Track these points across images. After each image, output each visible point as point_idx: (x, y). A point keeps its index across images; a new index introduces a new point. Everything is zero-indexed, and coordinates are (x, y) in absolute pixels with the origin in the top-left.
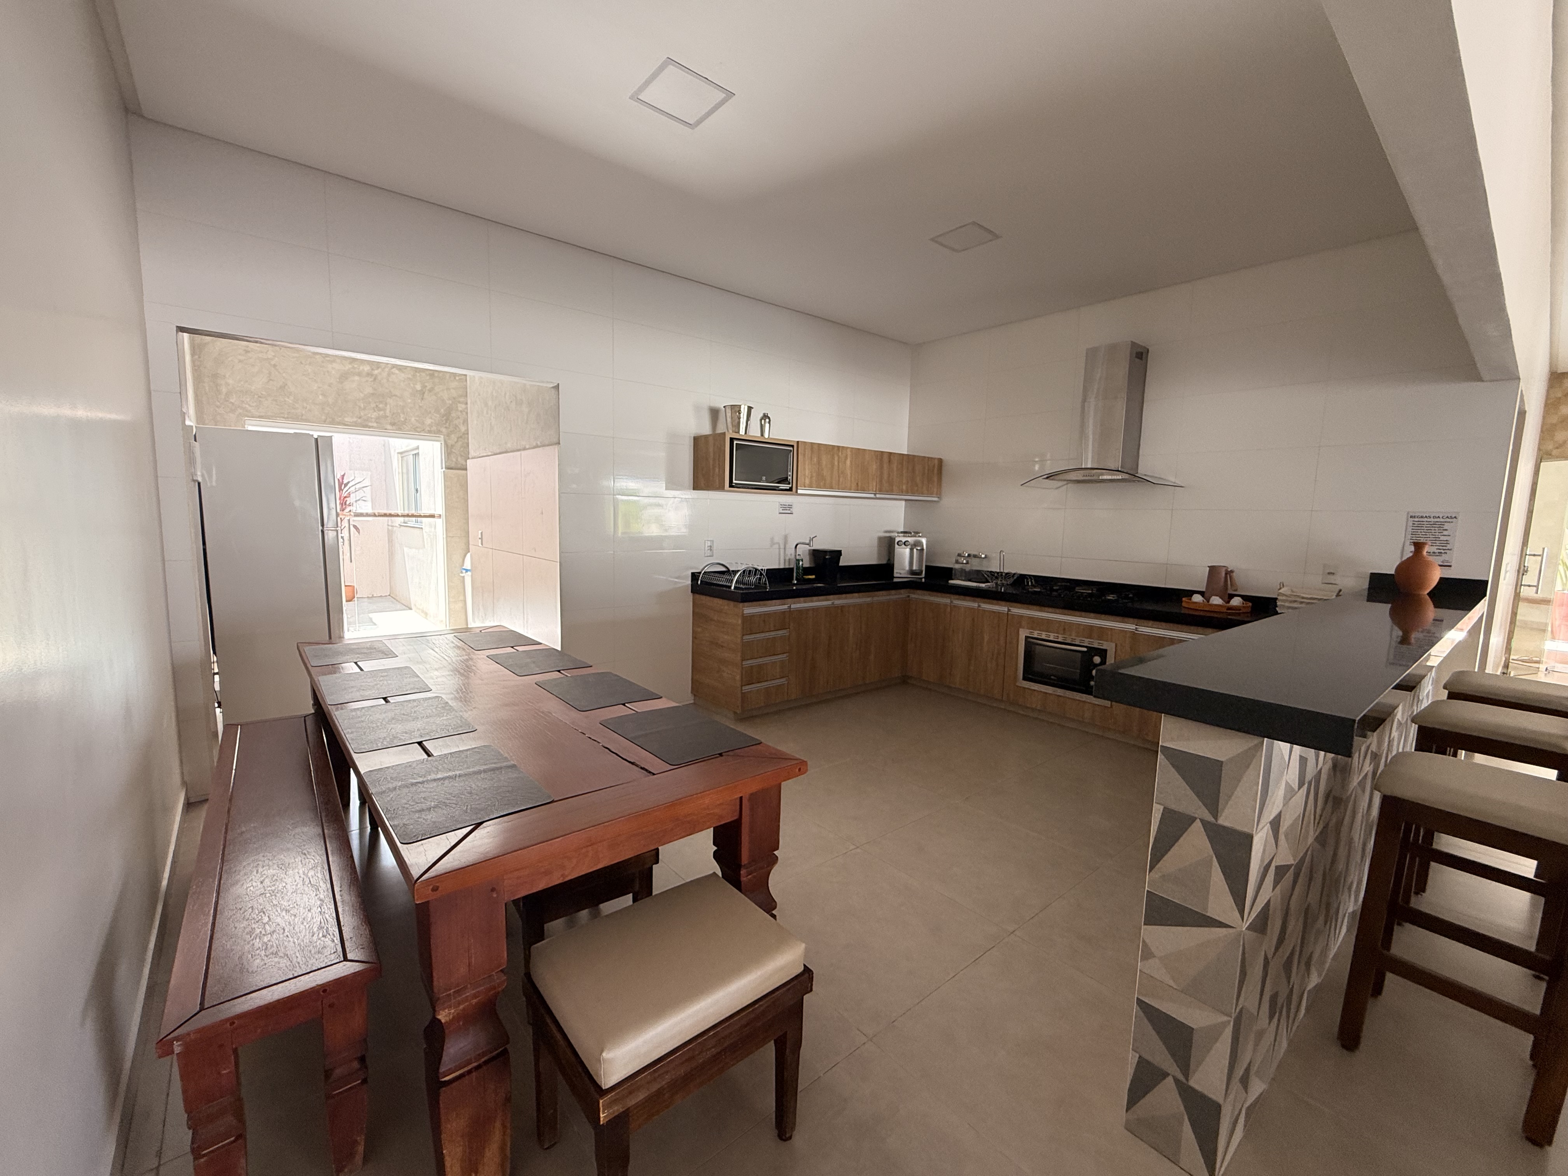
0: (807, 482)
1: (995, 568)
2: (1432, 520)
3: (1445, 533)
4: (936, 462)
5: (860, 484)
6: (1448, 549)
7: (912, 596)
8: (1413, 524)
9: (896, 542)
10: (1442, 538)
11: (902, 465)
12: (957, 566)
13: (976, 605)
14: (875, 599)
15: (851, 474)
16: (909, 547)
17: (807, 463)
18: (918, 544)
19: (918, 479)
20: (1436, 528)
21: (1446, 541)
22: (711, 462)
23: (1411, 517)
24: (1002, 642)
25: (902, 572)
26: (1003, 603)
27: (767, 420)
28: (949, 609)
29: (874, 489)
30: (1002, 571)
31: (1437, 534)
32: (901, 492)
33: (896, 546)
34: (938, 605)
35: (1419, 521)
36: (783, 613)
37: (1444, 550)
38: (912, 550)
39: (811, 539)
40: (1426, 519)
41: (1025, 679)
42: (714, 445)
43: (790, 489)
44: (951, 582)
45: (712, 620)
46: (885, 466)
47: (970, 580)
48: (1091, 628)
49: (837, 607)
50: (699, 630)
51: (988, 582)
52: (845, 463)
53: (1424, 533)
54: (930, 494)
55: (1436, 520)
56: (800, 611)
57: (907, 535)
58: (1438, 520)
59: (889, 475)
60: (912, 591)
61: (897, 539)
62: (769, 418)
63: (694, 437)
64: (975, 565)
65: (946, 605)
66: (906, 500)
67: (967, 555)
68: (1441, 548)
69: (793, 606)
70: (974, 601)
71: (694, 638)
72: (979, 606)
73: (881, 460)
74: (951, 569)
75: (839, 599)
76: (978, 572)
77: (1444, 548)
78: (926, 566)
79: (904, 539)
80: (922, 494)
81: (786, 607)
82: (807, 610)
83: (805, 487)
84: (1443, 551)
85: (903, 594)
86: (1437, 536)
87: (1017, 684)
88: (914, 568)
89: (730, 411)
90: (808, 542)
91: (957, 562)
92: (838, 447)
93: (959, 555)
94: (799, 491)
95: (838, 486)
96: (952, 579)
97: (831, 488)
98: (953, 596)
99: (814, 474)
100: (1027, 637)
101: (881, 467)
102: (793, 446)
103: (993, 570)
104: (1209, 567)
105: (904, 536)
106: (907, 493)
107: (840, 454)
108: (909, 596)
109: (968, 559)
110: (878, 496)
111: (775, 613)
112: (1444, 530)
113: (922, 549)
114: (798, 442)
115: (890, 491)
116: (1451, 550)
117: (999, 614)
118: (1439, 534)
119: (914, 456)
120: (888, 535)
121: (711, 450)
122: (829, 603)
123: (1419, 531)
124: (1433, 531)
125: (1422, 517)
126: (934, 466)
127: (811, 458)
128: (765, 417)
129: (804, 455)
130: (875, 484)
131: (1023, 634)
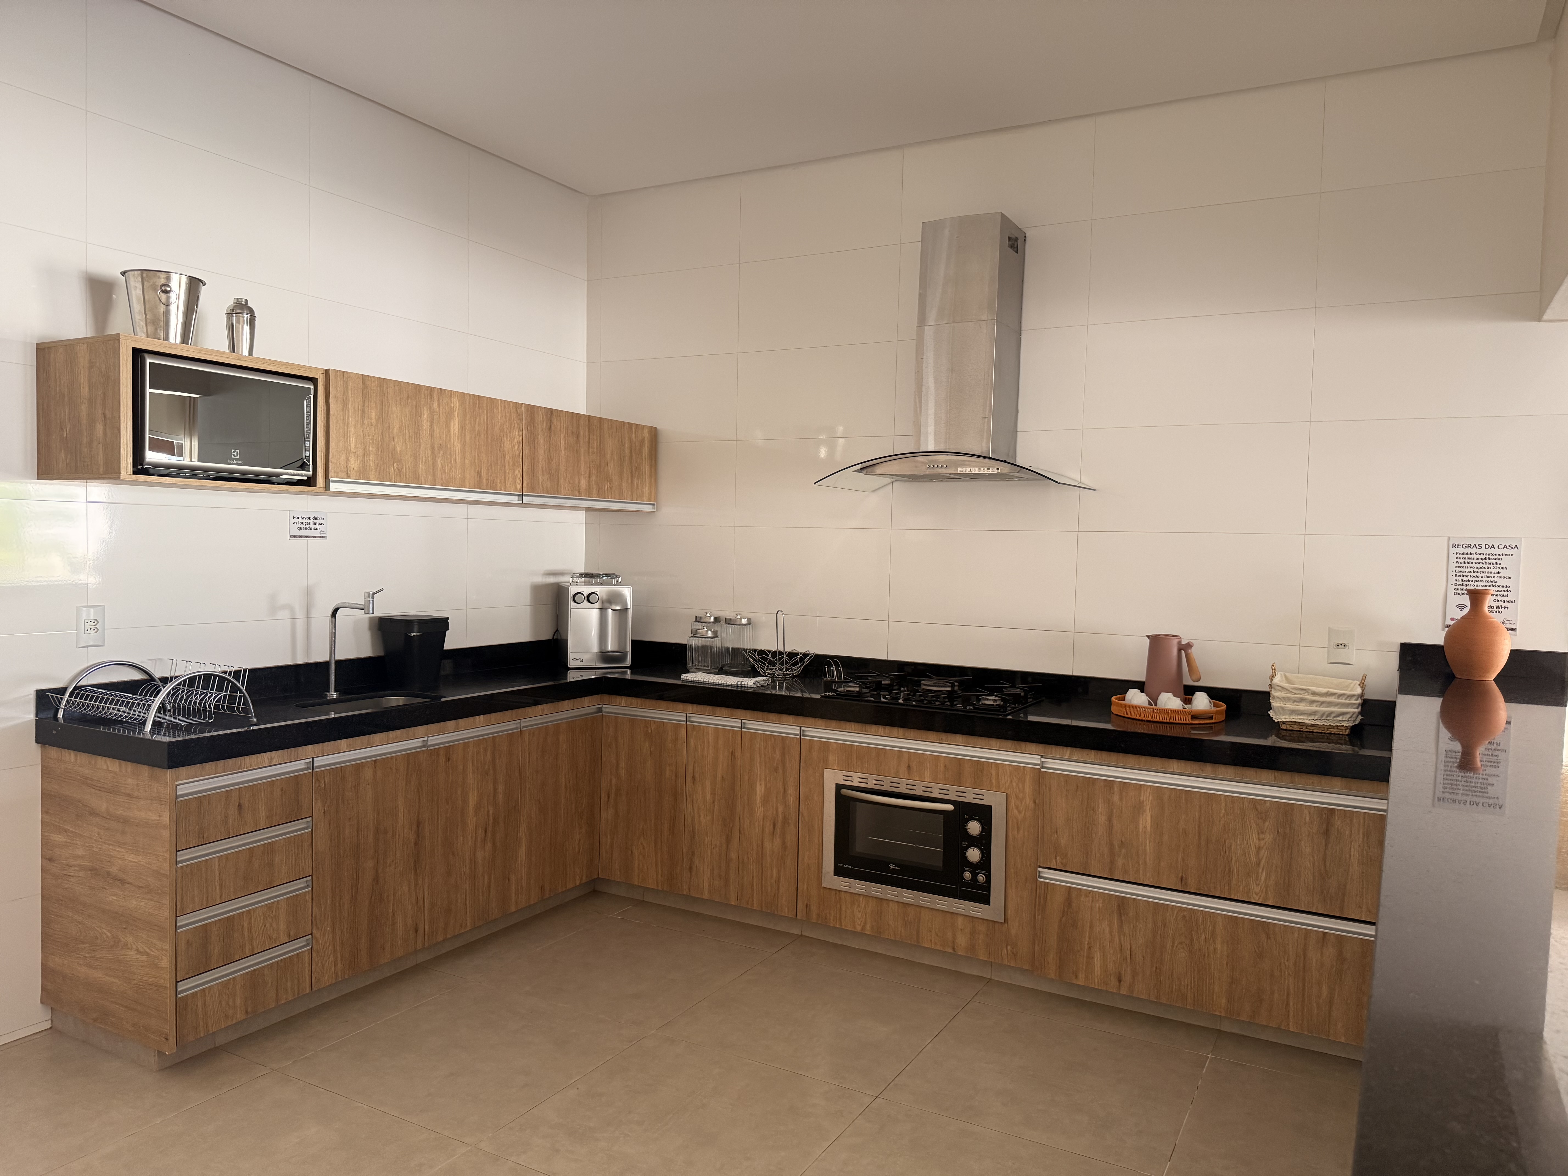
0: (354, 464)
1: (767, 643)
2: (1483, 551)
3: (1504, 573)
4: (646, 434)
5: (484, 473)
6: (1510, 601)
7: (607, 708)
8: (1458, 558)
9: (571, 593)
10: (1501, 582)
11: (578, 436)
12: (696, 642)
13: (737, 723)
14: (526, 722)
15: (463, 450)
16: (597, 605)
17: (352, 421)
18: (613, 599)
19: (611, 469)
20: (1492, 566)
21: (1506, 586)
22: (84, 409)
23: (1454, 546)
24: (791, 800)
25: (586, 657)
26: (791, 718)
27: (246, 316)
28: (683, 732)
29: (519, 486)
30: (781, 649)
31: (1493, 575)
32: (576, 493)
33: (571, 604)
34: (661, 725)
35: (1465, 554)
36: (295, 780)
37: (1504, 602)
38: (603, 610)
39: (371, 597)
40: (1474, 550)
41: (838, 872)
42: (91, 366)
43: (310, 482)
44: (686, 677)
45: (93, 813)
46: (541, 440)
47: (721, 671)
48: (959, 763)
49: (434, 753)
50: (58, 838)
51: (756, 674)
52: (448, 425)
53: (1474, 574)
54: (636, 497)
55: (1489, 551)
56: (339, 772)
57: (594, 580)
58: (1492, 551)
59: (549, 459)
60: (606, 697)
61: (572, 590)
62: (251, 312)
63: (37, 344)
64: (729, 639)
65: (677, 727)
66: (588, 510)
67: (712, 620)
68: (1499, 598)
69: (318, 762)
70: (732, 717)
71: (48, 858)
72: (743, 726)
73: (532, 422)
74: (683, 648)
75: (441, 732)
76: (736, 652)
77: (1504, 599)
78: (634, 642)
79: (586, 590)
80: (620, 497)
81: (300, 765)
82: (358, 767)
83: (348, 477)
84: (1503, 605)
85: (587, 706)
86: (1492, 579)
87: (824, 885)
88: (610, 648)
89: (139, 286)
90: (362, 602)
91: (695, 634)
92: (431, 390)
93: (698, 620)
94: (334, 487)
95: (434, 475)
96: (688, 672)
97: (415, 480)
98: (690, 707)
99: (372, 448)
100: (839, 787)
101: (532, 439)
102: (313, 380)
103: (764, 648)
104: (1148, 636)
105: (587, 584)
106: (589, 494)
107: (435, 405)
108: (600, 710)
109: (717, 628)
110: (526, 500)
111: (271, 784)
112: (1501, 568)
113: (625, 610)
114: (327, 372)
115: (554, 492)
116: (1513, 602)
117: (783, 741)
118: (1496, 575)
119: (600, 420)
120: (552, 580)
121: (83, 378)
122: (416, 743)
123: (1467, 570)
124: (1487, 570)
125: (1469, 546)
126: (642, 442)
127: (363, 412)
128: (241, 308)
129: (345, 403)
130: (519, 475)
131: (832, 778)
